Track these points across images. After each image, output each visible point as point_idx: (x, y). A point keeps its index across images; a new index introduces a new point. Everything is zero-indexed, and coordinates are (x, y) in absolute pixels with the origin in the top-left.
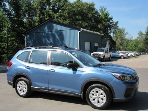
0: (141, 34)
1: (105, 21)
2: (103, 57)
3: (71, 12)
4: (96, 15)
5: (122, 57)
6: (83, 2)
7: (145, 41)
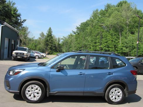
0: (42, 35)
1: (13, 16)
2: (26, 57)
5: (37, 57)
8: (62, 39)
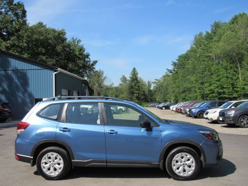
0: (124, 79)
1: (79, 58)
2: (91, 113)
3: (32, 41)
4: (68, 49)
6: (48, 27)
7: (129, 89)
8: (154, 83)
